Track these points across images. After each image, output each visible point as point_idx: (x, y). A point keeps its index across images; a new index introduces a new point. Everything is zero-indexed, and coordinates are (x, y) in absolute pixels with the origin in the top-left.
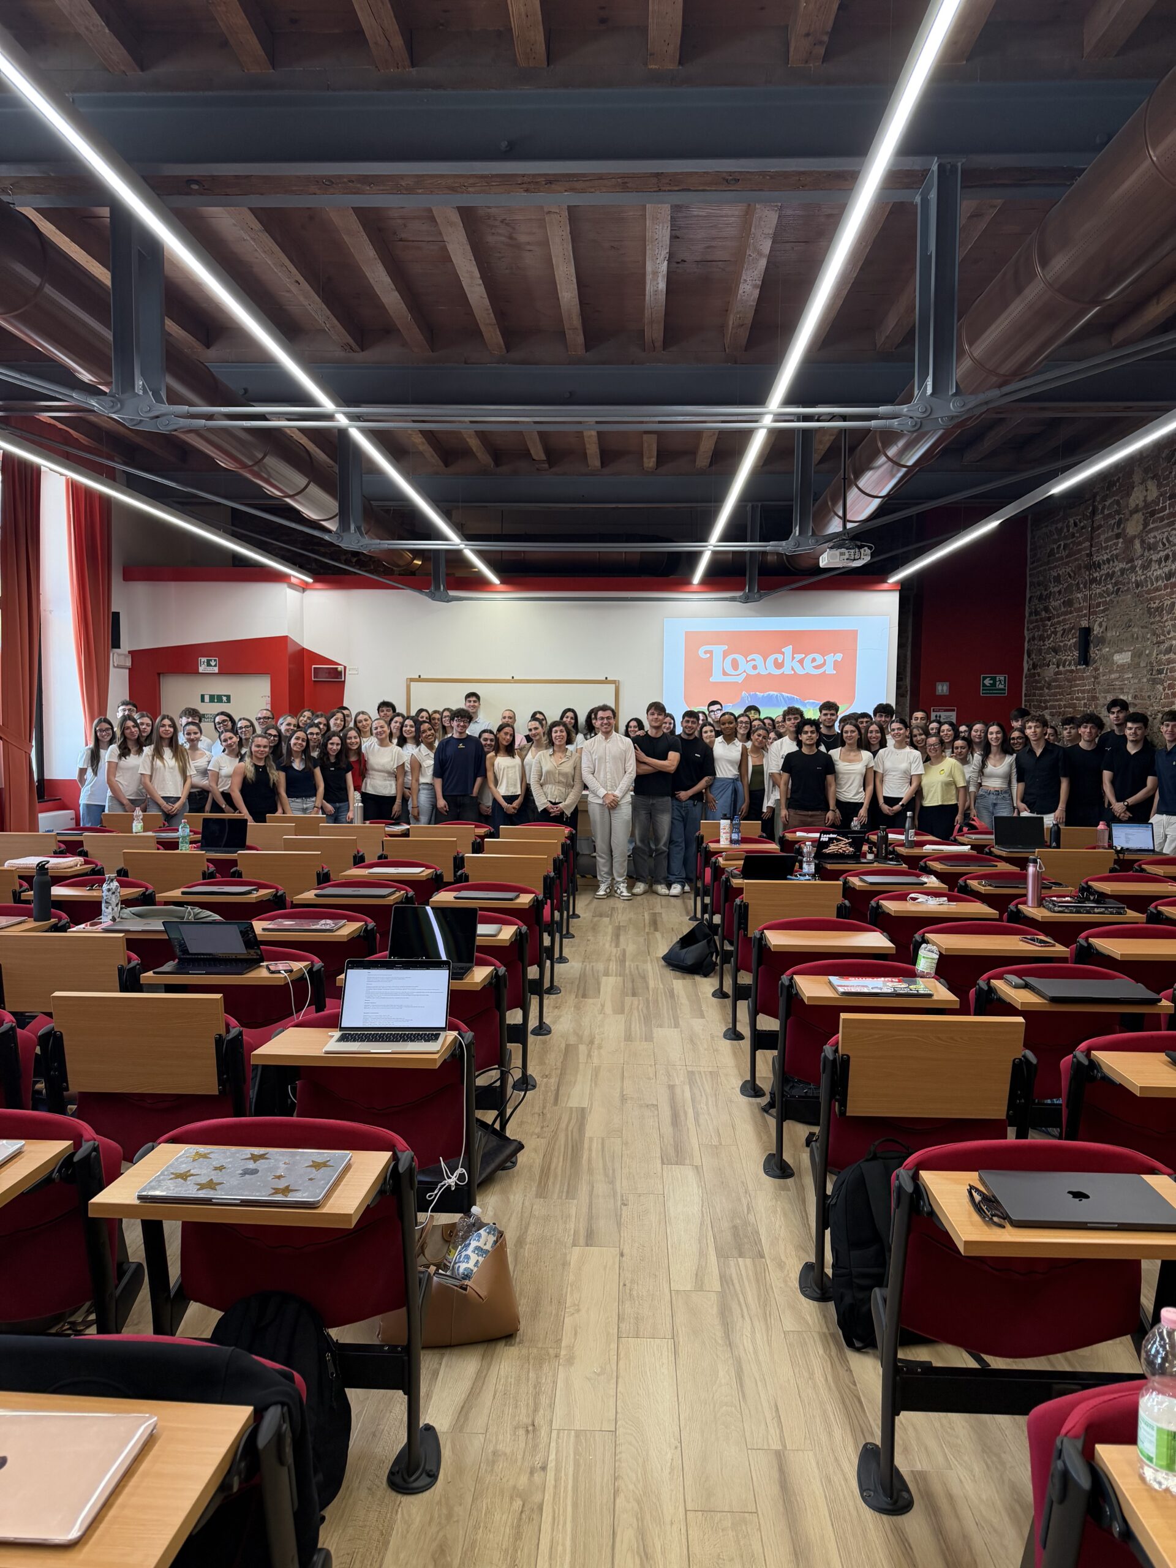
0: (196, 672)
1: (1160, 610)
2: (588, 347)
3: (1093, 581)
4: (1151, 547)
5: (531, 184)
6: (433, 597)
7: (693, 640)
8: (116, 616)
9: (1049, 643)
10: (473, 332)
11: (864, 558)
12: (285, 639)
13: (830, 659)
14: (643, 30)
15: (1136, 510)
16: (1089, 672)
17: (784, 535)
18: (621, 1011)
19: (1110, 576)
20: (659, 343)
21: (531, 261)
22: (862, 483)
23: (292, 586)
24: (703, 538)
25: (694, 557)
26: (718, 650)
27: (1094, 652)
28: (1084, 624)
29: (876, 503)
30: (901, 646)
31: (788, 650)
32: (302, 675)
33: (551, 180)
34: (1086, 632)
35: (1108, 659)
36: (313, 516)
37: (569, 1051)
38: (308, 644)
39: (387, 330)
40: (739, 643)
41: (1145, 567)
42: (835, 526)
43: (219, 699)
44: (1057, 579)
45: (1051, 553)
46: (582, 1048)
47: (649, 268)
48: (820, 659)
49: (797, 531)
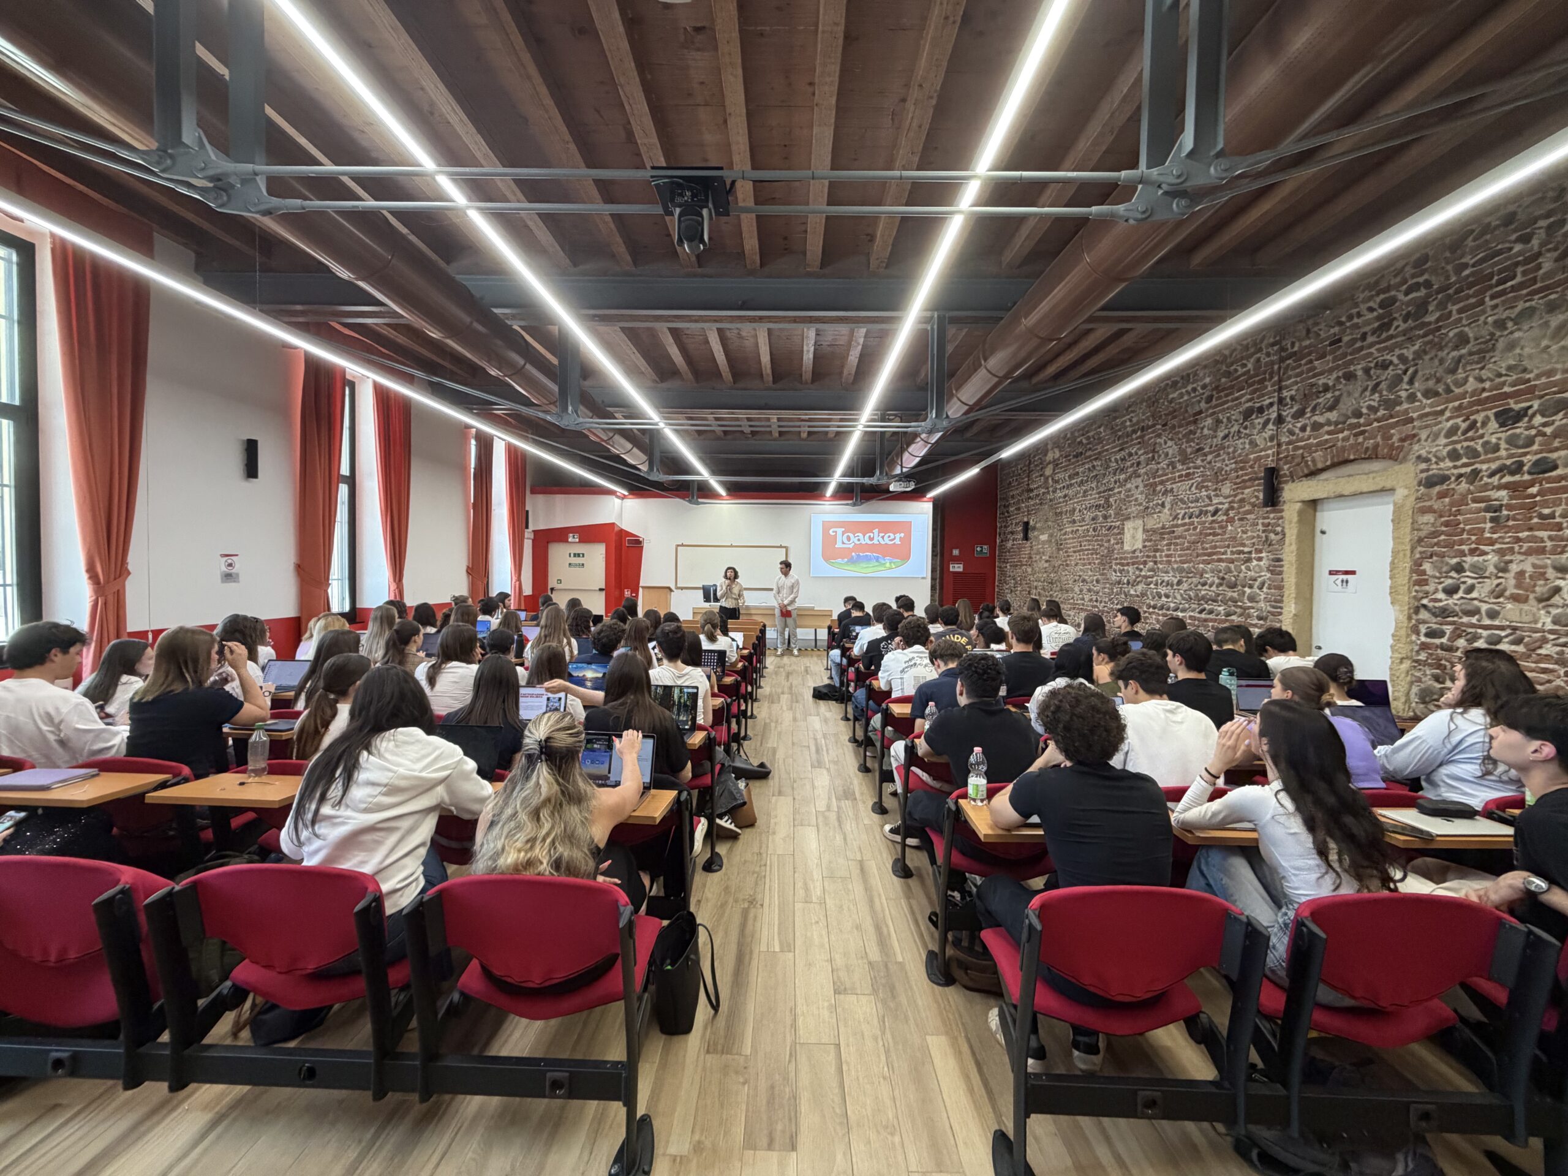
0: (567, 541)
1: (1061, 513)
2: (774, 382)
3: (1030, 498)
4: (1057, 482)
5: (753, 320)
6: (690, 502)
7: (827, 526)
8: (527, 512)
9: (1009, 529)
10: (718, 374)
11: (912, 486)
12: (613, 524)
13: (898, 536)
14: (804, 253)
15: (1049, 463)
16: (1028, 544)
17: (872, 475)
18: (791, 709)
19: (1037, 496)
20: (809, 381)
21: (749, 343)
22: (910, 449)
23: (618, 497)
24: (829, 474)
25: (826, 484)
26: (840, 531)
27: (1031, 534)
28: (1026, 520)
29: (918, 459)
30: (934, 530)
31: (876, 531)
32: (621, 545)
33: (761, 319)
34: (1027, 524)
35: (1037, 537)
36: (633, 463)
37: (766, 726)
38: (625, 527)
39: (675, 373)
40: (852, 527)
41: (1054, 492)
42: (898, 471)
43: (579, 555)
44: (1013, 497)
45: (1010, 483)
46: (773, 725)
47: (805, 348)
48: (892, 536)
49: (878, 472)
